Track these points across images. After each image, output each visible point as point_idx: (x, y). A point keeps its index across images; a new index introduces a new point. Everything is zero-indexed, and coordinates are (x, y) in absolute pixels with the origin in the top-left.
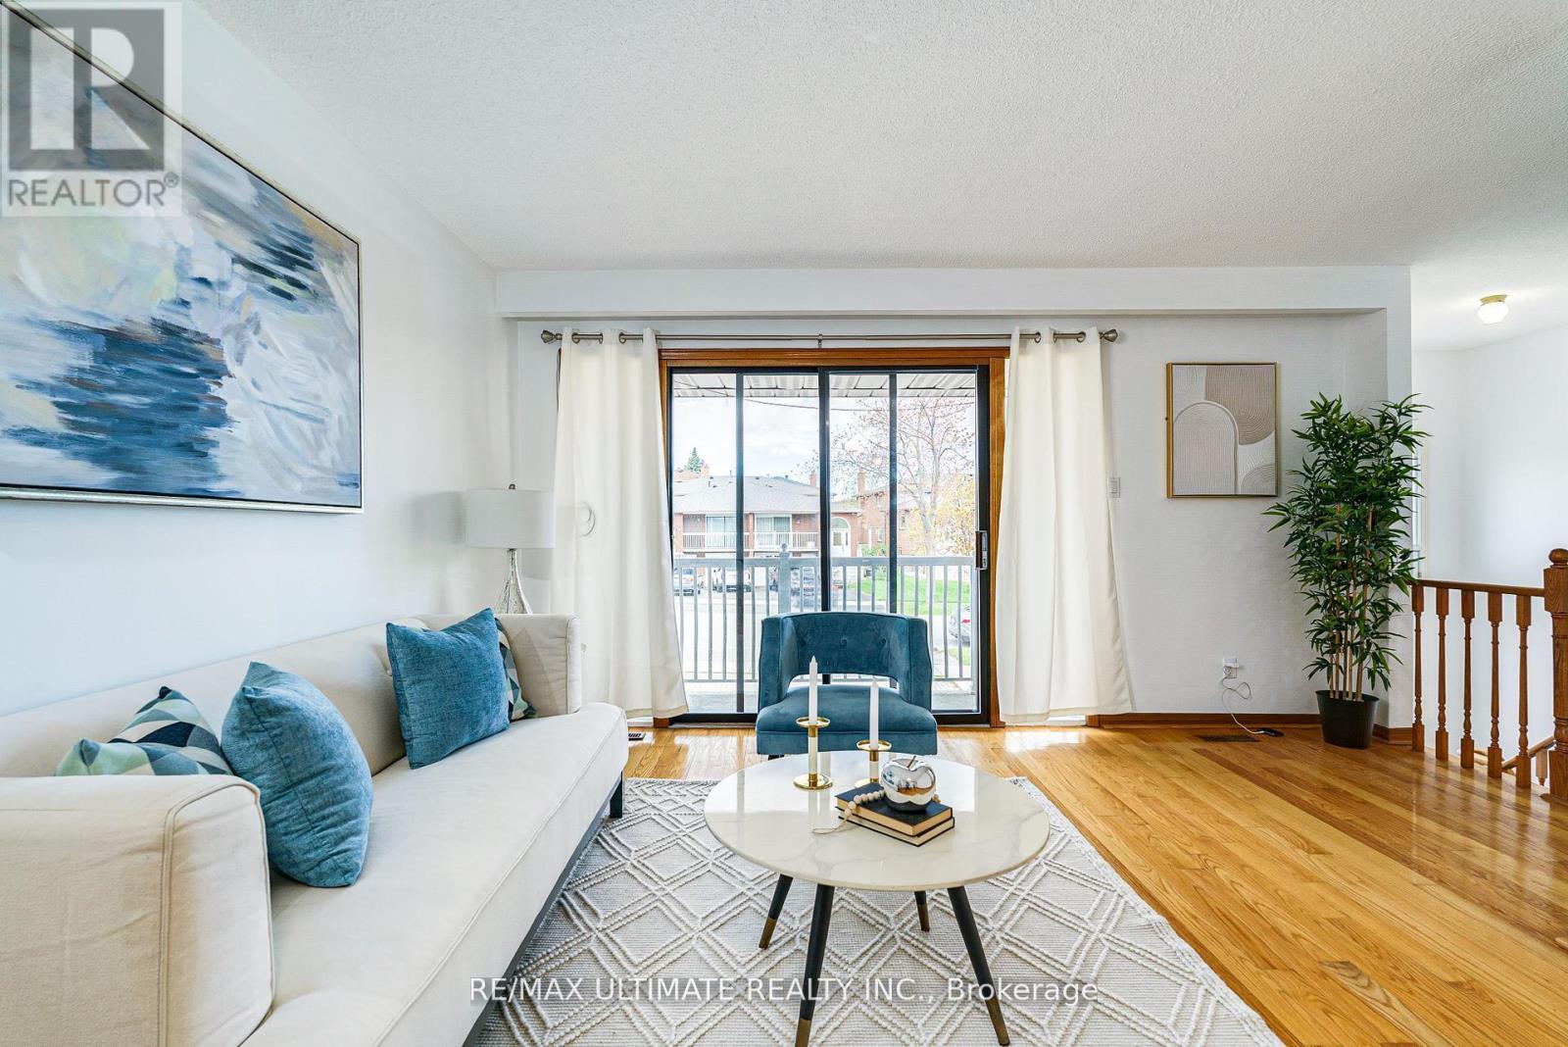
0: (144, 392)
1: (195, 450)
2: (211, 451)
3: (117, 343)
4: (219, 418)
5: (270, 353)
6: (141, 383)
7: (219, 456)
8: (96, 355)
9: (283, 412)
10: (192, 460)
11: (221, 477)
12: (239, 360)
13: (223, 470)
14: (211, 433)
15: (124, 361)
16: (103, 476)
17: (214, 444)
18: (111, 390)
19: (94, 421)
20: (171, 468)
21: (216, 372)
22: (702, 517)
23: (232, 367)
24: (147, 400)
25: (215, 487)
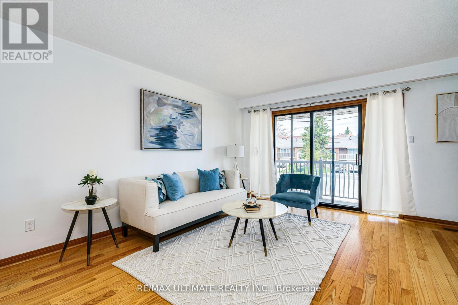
0: (166, 135)
1: (172, 142)
2: (175, 142)
3: (162, 129)
4: (176, 137)
5: (184, 127)
6: (165, 134)
7: (176, 143)
8: (159, 131)
9: (187, 135)
10: (172, 144)
11: (176, 146)
12: (179, 128)
13: (176, 145)
14: (175, 140)
15: (162, 131)
16: (160, 147)
17: (175, 141)
18: (161, 135)
19: (159, 140)
20: (170, 145)
21: (176, 131)
22: (346, 149)
23: (178, 130)
24: (166, 136)
25: (175, 147)
